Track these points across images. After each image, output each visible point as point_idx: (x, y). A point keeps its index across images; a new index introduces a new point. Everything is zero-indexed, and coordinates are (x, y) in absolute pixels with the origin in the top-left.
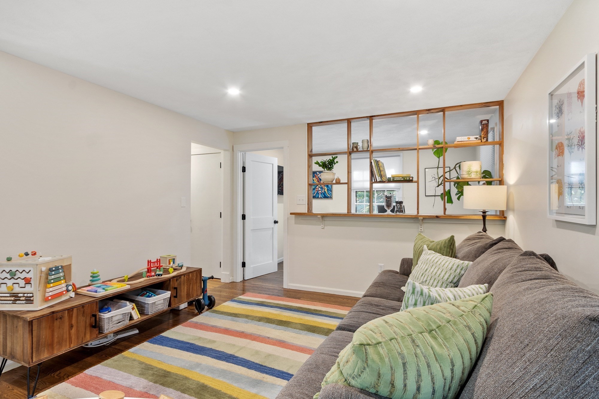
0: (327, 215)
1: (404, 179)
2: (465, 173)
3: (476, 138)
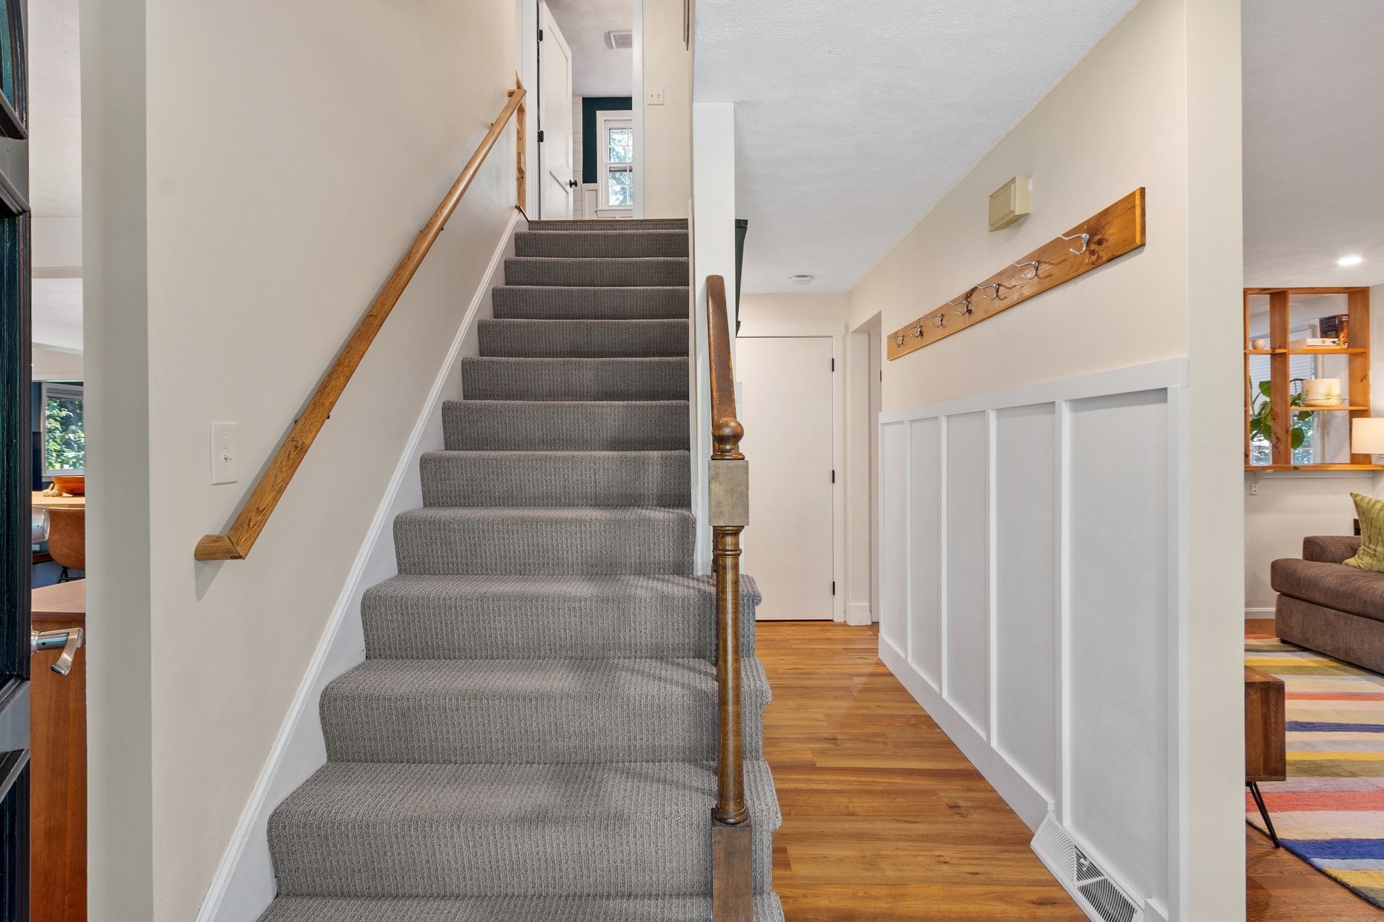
2: (1320, 397)
3: (1334, 342)
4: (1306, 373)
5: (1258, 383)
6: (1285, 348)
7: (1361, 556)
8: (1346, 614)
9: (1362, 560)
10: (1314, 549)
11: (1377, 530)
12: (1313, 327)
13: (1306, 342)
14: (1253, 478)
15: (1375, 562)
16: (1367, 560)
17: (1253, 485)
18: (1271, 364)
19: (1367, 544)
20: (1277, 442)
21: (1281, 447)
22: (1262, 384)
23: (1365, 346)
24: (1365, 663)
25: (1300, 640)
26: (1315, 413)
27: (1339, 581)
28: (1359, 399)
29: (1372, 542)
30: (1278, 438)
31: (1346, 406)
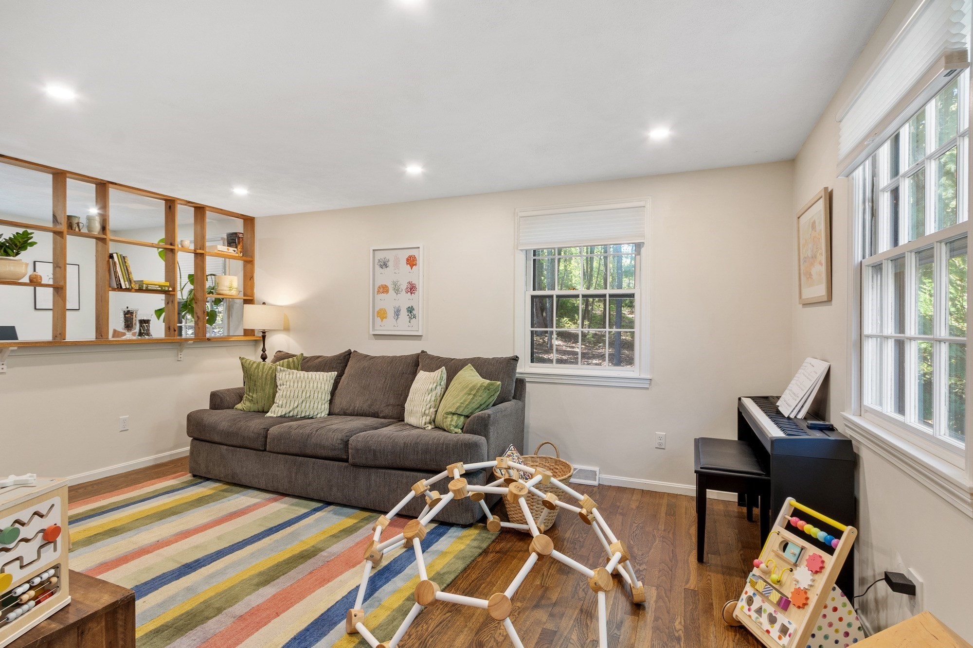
0: (37, 345)
1: (162, 288)
2: (225, 288)
3: (235, 251)
4: (218, 272)
5: (187, 276)
6: (203, 250)
7: (244, 402)
8: (233, 448)
9: (245, 404)
10: (218, 401)
11: (253, 383)
12: (223, 239)
13: (217, 247)
14: (179, 347)
15: (252, 405)
16: (248, 404)
17: (179, 353)
18: (195, 261)
19: (248, 393)
20: (198, 320)
21: (200, 324)
22: (190, 276)
23: (252, 256)
24: (244, 481)
25: (205, 473)
26: (224, 300)
27: (230, 424)
28: (249, 292)
29: (251, 391)
30: (198, 317)
31: (241, 295)
